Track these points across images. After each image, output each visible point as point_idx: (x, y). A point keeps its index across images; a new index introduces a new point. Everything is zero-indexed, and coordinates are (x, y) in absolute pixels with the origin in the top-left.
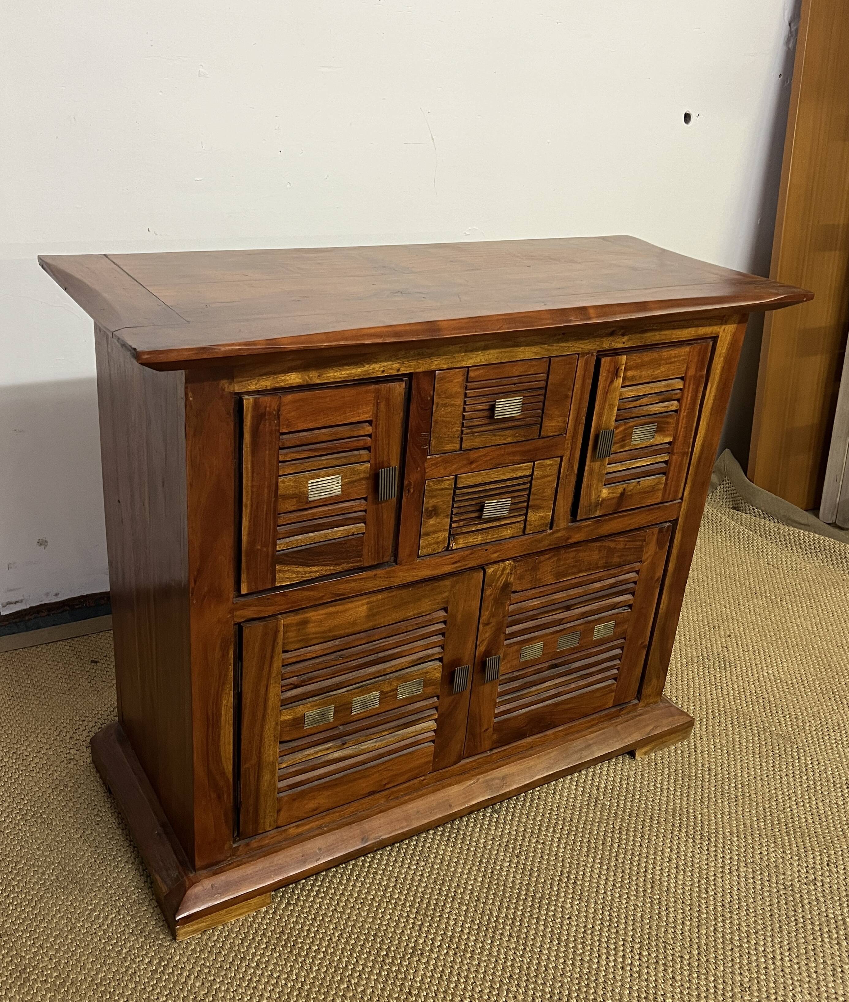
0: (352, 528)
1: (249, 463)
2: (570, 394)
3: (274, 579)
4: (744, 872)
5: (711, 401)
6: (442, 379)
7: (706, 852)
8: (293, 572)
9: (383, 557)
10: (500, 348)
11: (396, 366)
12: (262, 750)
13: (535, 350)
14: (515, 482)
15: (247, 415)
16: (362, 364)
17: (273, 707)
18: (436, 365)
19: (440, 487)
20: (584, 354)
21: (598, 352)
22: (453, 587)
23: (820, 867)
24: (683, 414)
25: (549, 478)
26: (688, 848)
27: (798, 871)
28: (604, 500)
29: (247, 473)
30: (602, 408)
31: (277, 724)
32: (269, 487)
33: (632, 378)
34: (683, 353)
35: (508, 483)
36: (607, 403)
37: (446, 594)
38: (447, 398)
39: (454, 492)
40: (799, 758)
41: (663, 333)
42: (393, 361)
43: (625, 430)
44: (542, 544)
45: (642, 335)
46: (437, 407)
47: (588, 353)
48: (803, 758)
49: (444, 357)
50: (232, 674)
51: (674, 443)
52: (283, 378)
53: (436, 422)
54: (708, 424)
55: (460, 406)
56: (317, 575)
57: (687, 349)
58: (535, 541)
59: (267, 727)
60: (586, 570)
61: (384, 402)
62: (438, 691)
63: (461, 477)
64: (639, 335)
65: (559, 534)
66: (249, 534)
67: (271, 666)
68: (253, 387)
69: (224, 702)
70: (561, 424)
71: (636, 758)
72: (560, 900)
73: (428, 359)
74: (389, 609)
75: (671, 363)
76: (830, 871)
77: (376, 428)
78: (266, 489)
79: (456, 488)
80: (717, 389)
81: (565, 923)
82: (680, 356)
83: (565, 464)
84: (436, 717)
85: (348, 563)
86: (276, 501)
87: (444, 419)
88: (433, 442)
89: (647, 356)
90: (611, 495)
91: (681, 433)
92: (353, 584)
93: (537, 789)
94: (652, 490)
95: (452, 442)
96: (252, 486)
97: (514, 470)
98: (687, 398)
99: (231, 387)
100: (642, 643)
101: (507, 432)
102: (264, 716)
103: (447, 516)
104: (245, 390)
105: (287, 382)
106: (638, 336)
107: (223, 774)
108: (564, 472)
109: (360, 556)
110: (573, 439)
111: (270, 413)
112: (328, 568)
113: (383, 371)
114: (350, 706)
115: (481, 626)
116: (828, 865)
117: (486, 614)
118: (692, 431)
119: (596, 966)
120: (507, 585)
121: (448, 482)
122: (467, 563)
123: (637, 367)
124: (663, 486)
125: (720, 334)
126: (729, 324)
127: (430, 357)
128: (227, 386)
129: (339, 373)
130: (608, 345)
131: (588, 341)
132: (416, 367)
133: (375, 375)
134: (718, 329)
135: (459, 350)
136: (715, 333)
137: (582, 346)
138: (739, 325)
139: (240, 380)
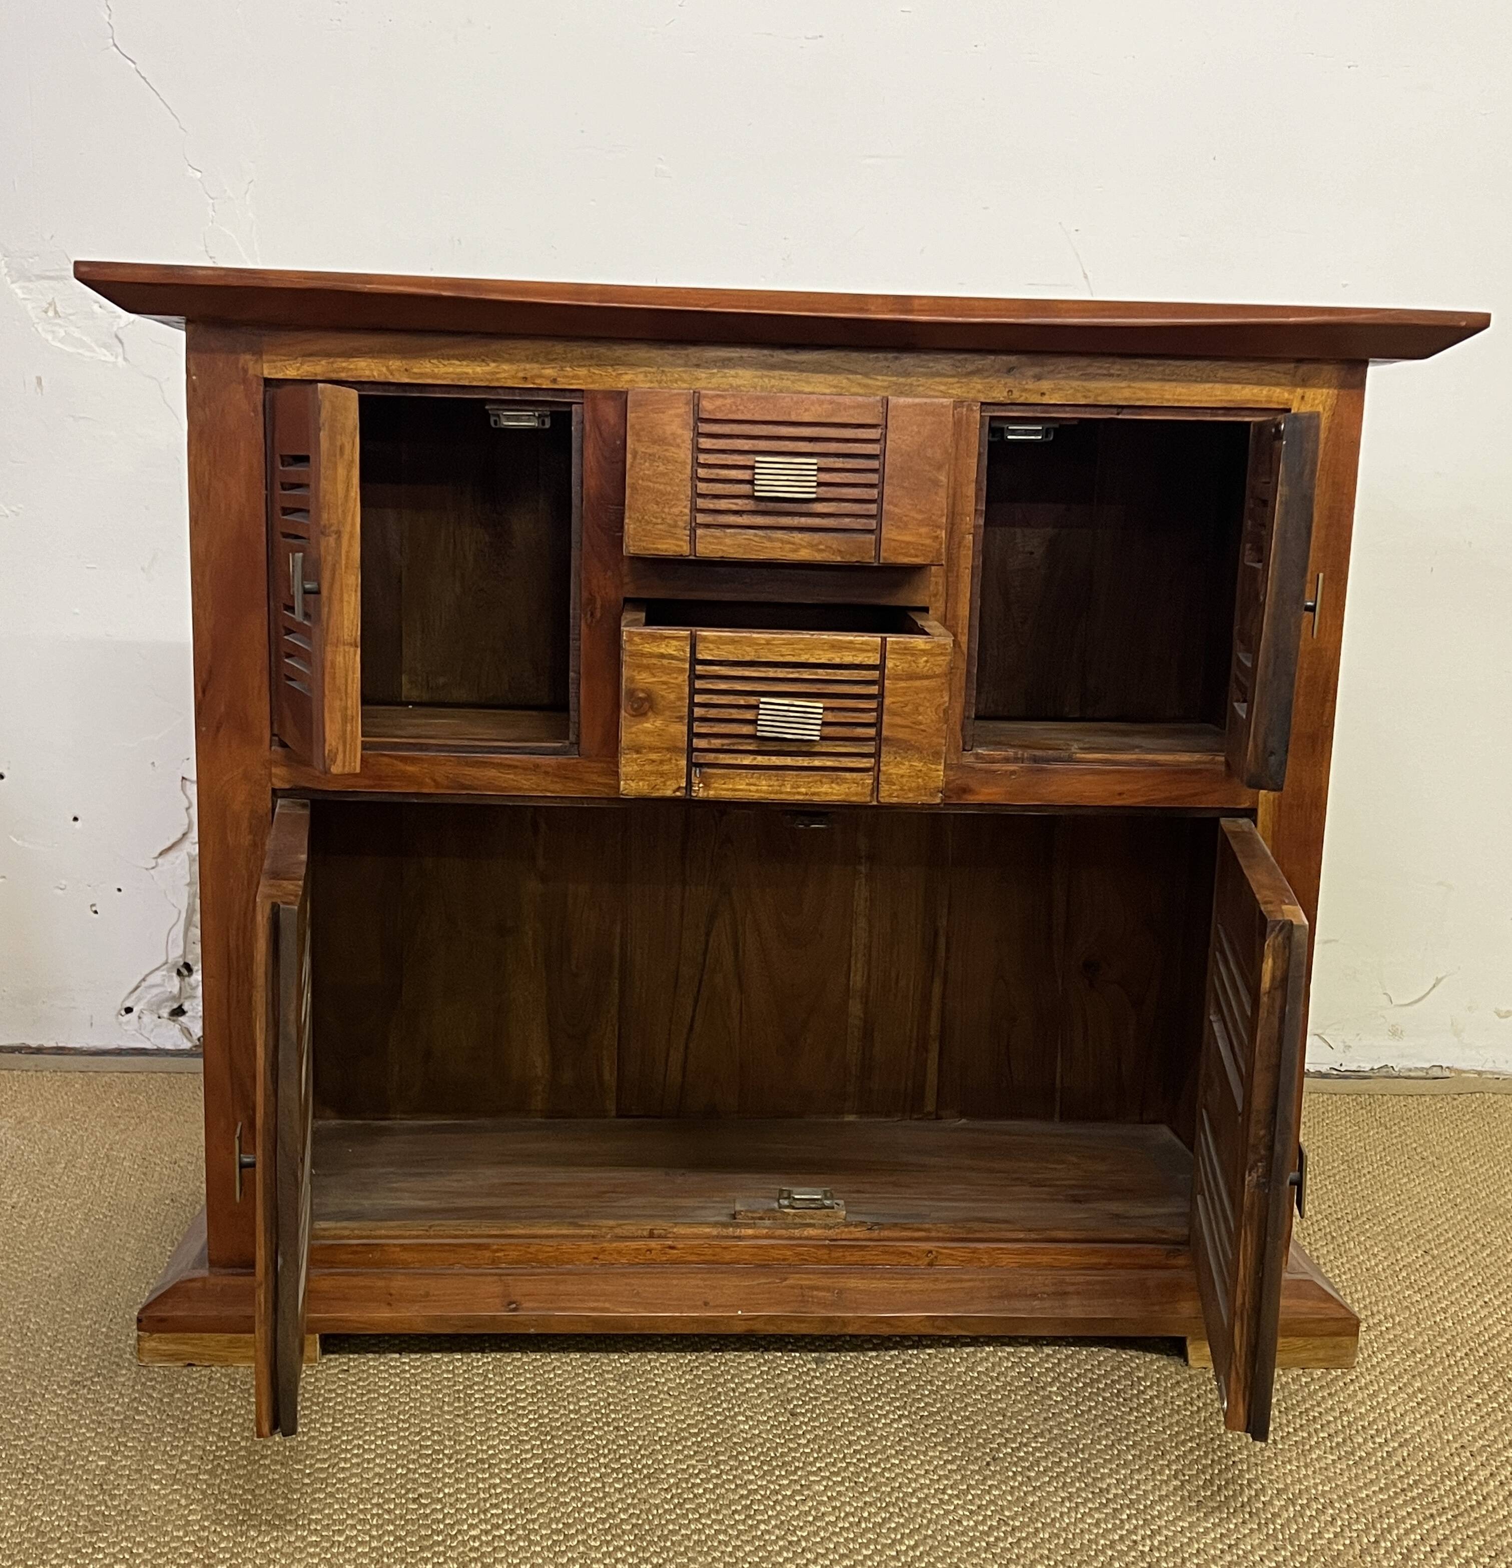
6: (638, 404)
10: (756, 369)
11: (549, 372)
13: (835, 382)
16: (483, 361)
18: (627, 382)
21: (982, 404)
38: (654, 442)
41: (1137, 385)
42: (542, 364)
45: (1085, 384)
46: (634, 458)
47: (960, 404)
49: (641, 369)
52: (344, 364)
53: (634, 488)
55: (685, 463)
64: (1078, 383)
68: (291, 371)
70: (927, 541)
71: (1188, 1362)
73: (610, 369)
79: (694, 660)
87: (651, 484)
88: (629, 526)
95: (673, 536)
99: (258, 366)
101: (798, 537)
104: (280, 376)
105: (350, 373)
106: (1075, 384)
110: (948, 577)
113: (525, 379)
126: (1314, 386)
127: (612, 366)
128: (251, 364)
129: (443, 370)
130: (1005, 394)
131: (956, 380)
132: (590, 380)
133: (510, 384)
134: (1286, 395)
135: (671, 359)
136: (1278, 403)
137: (942, 388)
138: (1344, 392)
139: (273, 357)
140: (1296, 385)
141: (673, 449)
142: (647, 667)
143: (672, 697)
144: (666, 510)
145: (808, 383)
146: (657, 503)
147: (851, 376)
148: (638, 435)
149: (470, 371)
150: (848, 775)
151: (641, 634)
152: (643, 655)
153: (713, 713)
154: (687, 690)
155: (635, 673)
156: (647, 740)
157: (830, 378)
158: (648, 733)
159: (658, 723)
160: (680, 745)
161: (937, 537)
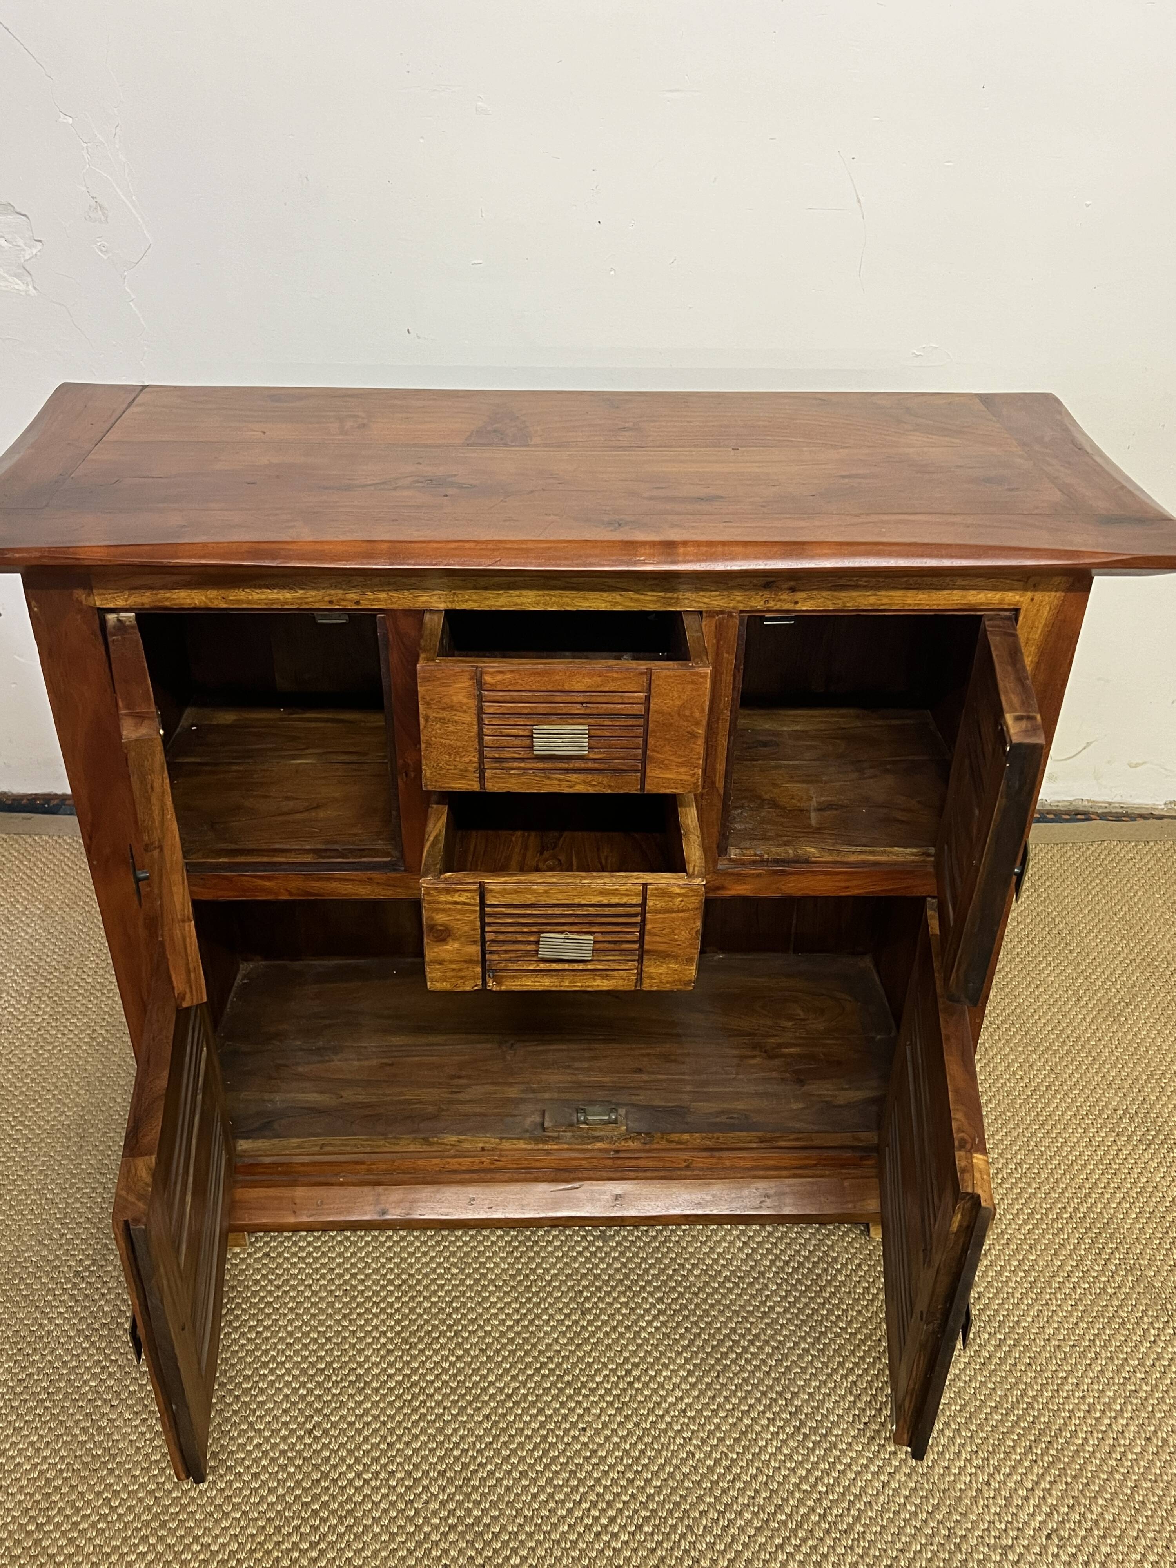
4: (899, 1481)
7: (862, 1426)
11: (352, 597)
13: (610, 598)
16: (292, 589)
18: (423, 602)
20: (712, 614)
21: (741, 612)
23: (1032, 1533)
26: (839, 1407)
27: (989, 1522)
40: (1154, 1342)
41: (883, 593)
42: (344, 590)
45: (835, 593)
47: (722, 612)
48: (1162, 1344)
49: (435, 592)
52: (167, 595)
64: (829, 593)
68: (121, 604)
71: (871, 1235)
72: (592, 1398)
73: (406, 593)
76: (1045, 1548)
81: (572, 1433)
93: (683, 1227)
99: (91, 600)
104: (111, 606)
105: (173, 602)
106: (825, 593)
113: (331, 602)
116: (1048, 1537)
119: (564, 1513)
125: (1024, 608)
126: (1043, 590)
127: (409, 590)
128: (84, 598)
129: (256, 597)
130: (762, 603)
131: (718, 593)
132: (389, 601)
133: (317, 606)
134: (1017, 598)
136: (1009, 604)
137: (706, 600)
138: (1071, 595)
139: (101, 591)
140: (1026, 589)
141: (461, 714)
142: (444, 910)
143: (466, 929)
144: (458, 759)
145: (585, 599)
146: (450, 754)
147: (623, 593)
148: (428, 703)
149: (281, 597)
150: (615, 973)
151: (436, 889)
152: (439, 903)
153: (501, 937)
154: (479, 924)
155: (434, 914)
156: (447, 957)
157: (605, 594)
158: (448, 951)
159: (456, 945)
160: (476, 959)
161: (694, 774)
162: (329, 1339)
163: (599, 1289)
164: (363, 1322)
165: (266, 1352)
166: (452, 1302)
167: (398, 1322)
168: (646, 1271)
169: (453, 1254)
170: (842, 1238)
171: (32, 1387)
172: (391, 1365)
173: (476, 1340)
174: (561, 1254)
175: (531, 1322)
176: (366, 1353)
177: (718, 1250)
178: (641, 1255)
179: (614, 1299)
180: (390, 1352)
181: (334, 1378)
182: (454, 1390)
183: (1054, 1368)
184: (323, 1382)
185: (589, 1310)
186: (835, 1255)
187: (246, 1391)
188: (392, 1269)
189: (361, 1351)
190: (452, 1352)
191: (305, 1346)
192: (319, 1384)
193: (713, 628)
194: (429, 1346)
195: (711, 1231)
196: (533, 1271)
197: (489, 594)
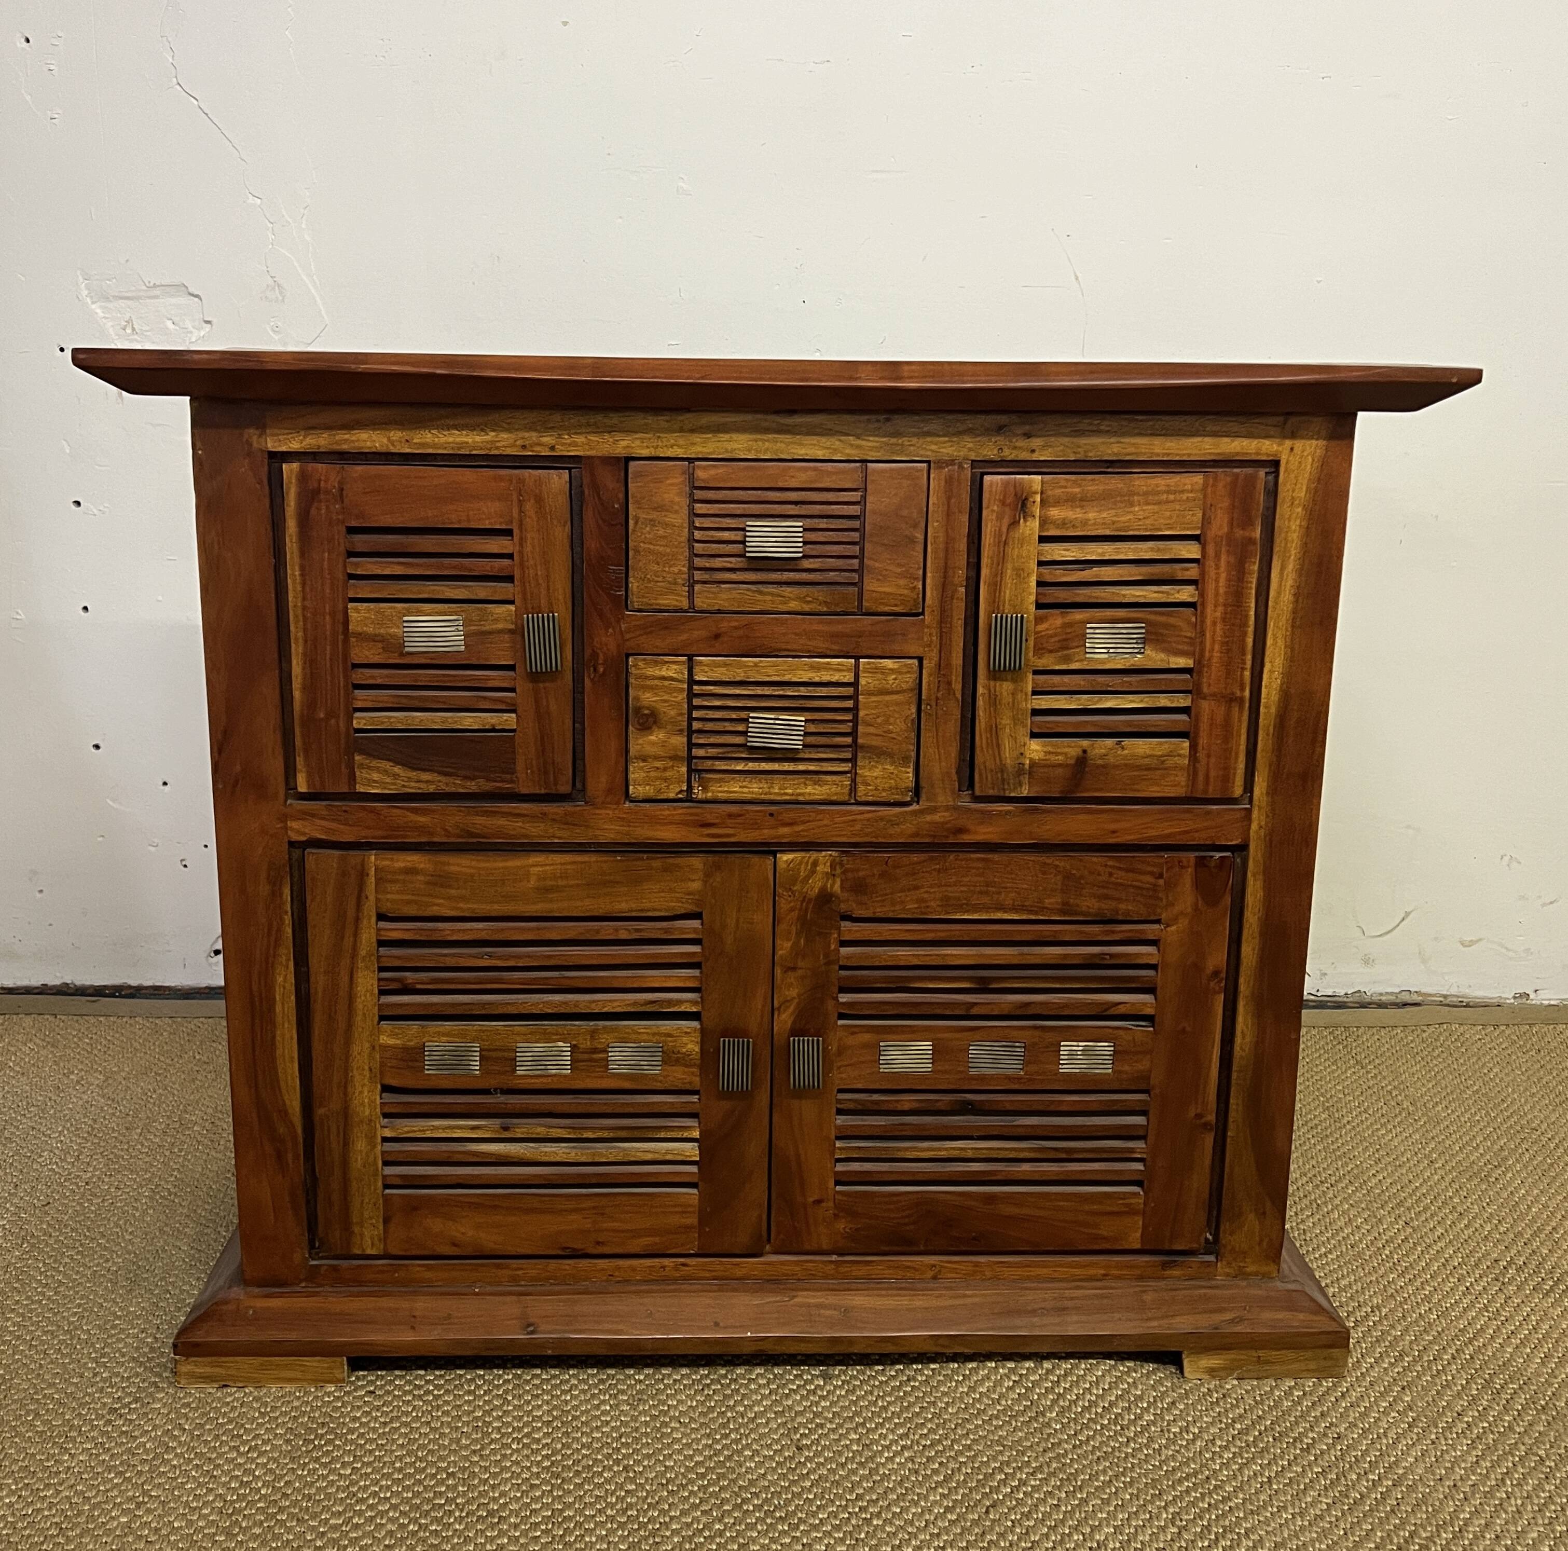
0: (492, 718)
1: (297, 568)
2: (921, 537)
3: (352, 778)
5: (1287, 597)
6: (639, 475)
8: (386, 772)
9: (556, 784)
10: (751, 433)
11: (547, 440)
12: (349, 1089)
14: (823, 691)
15: (289, 488)
16: (482, 430)
17: (364, 1014)
18: (624, 448)
19: (657, 673)
20: (941, 464)
21: (974, 462)
22: (708, 875)
24: (1214, 613)
25: (895, 697)
28: (1033, 764)
29: (294, 582)
30: (998, 574)
31: (374, 1048)
32: (333, 614)
33: (1064, 524)
34: (1189, 487)
35: (803, 691)
36: (1009, 566)
37: (696, 886)
38: (655, 509)
39: (690, 689)
41: (1126, 440)
42: (539, 432)
43: (1065, 625)
44: (897, 829)
45: (1075, 440)
46: (636, 523)
47: (952, 462)
49: (637, 436)
50: (289, 931)
51: (1200, 673)
52: (346, 436)
53: (637, 551)
54: (1291, 647)
55: (682, 527)
56: (432, 788)
57: (1198, 479)
58: (882, 819)
59: (355, 1049)
60: (1014, 909)
61: (532, 501)
62: (696, 1082)
63: (701, 662)
64: (1068, 439)
65: (937, 817)
66: (304, 688)
67: (356, 934)
68: (295, 444)
69: (280, 979)
70: (906, 592)
71: (1186, 1374)
73: (607, 436)
74: (578, 885)
75: (1159, 503)
77: (521, 545)
78: (328, 617)
79: (692, 682)
80: (1300, 572)
82: (1182, 492)
83: (930, 675)
84: (696, 1134)
85: (488, 780)
86: (346, 641)
87: (652, 547)
88: (634, 584)
89: (1095, 484)
90: (1053, 758)
91: (1215, 653)
92: (502, 822)
94: (1158, 766)
95: (673, 593)
96: (304, 608)
97: (817, 668)
98: (1217, 581)
99: (263, 440)
100: (1199, 1116)
101: (788, 591)
102: (350, 1025)
103: (681, 731)
104: (284, 449)
105: (352, 445)
106: (1066, 440)
107: (284, 1113)
108: (929, 689)
109: (513, 771)
110: (941, 628)
111: (328, 492)
112: (451, 780)
113: (524, 447)
114: (512, 1055)
115: (778, 971)
117: (785, 947)
118: (1243, 653)
120: (825, 898)
121: (675, 667)
122: (731, 831)
123: (1070, 501)
124: (1186, 762)
125: (1284, 459)
126: (1302, 438)
127: (609, 432)
128: (255, 438)
129: (443, 440)
130: (995, 452)
131: (947, 439)
132: (587, 447)
133: (509, 451)
134: (1275, 447)
135: (666, 425)
136: (1268, 455)
137: (934, 447)
138: (1334, 443)
139: (276, 431)
140: (1285, 437)
141: (671, 515)
145: (800, 444)
146: (658, 562)
147: (842, 438)
149: (470, 440)
155: (641, 695)
157: (823, 439)
162: (450, 1475)
163: (821, 1426)
164: (499, 1457)
165: (366, 1488)
166: (621, 1437)
167: (547, 1457)
168: (884, 1408)
169: (623, 1392)
170: (1148, 1375)
171: (39, 1522)
172: (535, 1500)
173: (654, 1474)
174: (767, 1392)
175: (729, 1458)
176: (502, 1488)
177: (981, 1390)
178: (876, 1393)
179: (841, 1435)
180: (533, 1486)
181: (457, 1514)
182: (622, 1526)
183: (1452, 1510)
184: (442, 1517)
185: (808, 1447)
186: (1139, 1393)
187: (335, 1528)
188: (540, 1407)
189: (493, 1487)
190: (621, 1486)
191: (420, 1482)
192: (438, 1520)
193: (943, 483)
194: (587, 1480)
195: (970, 1370)
196: (732, 1408)
197: (697, 438)
